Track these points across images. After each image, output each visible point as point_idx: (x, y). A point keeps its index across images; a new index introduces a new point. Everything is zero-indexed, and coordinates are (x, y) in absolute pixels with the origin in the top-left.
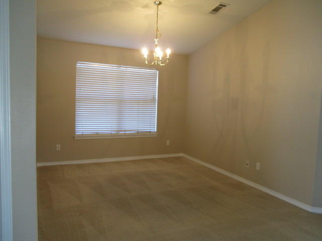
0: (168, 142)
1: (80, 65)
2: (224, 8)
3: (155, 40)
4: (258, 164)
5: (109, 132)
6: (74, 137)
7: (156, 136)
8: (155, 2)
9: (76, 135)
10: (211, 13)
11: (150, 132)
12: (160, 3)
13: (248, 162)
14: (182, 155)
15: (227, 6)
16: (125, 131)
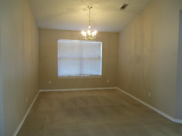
0: (108, 81)
1: (60, 41)
2: (127, 6)
3: (89, 26)
4: (149, 93)
5: (75, 75)
6: (57, 78)
7: (101, 77)
8: (88, 7)
9: (58, 76)
10: (120, 9)
11: (98, 75)
12: (91, 7)
13: (145, 92)
14: (116, 88)
15: (129, 5)
16: (84, 74)
